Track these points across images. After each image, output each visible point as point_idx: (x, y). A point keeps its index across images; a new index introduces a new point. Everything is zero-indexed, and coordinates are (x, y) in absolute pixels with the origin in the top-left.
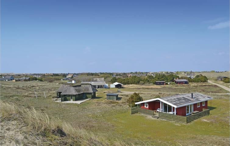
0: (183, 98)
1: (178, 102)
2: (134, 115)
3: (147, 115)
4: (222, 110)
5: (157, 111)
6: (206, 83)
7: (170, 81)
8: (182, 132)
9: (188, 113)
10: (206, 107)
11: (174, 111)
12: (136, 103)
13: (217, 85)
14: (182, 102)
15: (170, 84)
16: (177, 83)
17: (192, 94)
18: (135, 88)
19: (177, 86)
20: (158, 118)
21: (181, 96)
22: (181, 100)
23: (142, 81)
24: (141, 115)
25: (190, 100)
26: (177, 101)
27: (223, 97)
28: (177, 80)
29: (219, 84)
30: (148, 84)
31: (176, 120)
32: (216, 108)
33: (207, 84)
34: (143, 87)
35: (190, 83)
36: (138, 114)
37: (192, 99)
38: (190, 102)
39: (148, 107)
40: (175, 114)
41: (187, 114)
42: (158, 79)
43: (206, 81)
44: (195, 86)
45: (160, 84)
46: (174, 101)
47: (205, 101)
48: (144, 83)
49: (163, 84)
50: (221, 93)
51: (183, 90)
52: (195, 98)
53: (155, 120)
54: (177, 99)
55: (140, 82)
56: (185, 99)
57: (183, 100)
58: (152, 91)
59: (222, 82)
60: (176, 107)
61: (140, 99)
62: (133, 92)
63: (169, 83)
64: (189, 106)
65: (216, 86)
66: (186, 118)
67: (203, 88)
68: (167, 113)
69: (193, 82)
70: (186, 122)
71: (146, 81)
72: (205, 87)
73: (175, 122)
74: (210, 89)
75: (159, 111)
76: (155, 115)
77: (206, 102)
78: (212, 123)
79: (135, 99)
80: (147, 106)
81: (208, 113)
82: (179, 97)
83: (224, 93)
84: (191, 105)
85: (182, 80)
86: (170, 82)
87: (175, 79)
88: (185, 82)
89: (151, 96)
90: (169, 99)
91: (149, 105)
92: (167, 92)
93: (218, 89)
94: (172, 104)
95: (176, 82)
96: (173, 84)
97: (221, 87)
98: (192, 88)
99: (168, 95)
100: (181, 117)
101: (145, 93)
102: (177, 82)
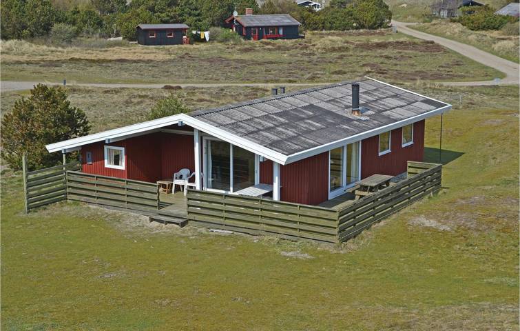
0: (311, 107)
1: (291, 133)
2: (43, 214)
3: (119, 212)
4: (492, 162)
5: (176, 182)
6: (382, 34)
7: (213, 25)
8: (325, 294)
9: (336, 187)
10: (418, 152)
11: (267, 180)
12: (52, 148)
13: (438, 40)
14: (309, 132)
15: (212, 39)
16: (247, 32)
17: (356, 87)
18: (28, 63)
19: (246, 50)
20: (183, 225)
21: (300, 102)
22: (303, 119)
23: (64, 20)
24: (85, 213)
25: (349, 121)
26: (282, 124)
27: (477, 98)
28: (249, 20)
29: (442, 35)
30: (96, 39)
31: (280, 230)
32: (459, 155)
33: (391, 40)
34: (76, 56)
35: (308, 34)
36: (67, 210)
37: (356, 116)
38: (348, 132)
39: (122, 166)
40: (276, 197)
41: (331, 195)
42: (148, 13)
43: (381, 25)
44: (334, 50)
45: (161, 38)
46: (268, 129)
47: (415, 124)
48: (77, 34)
49: (176, 37)
50: (462, 77)
51: (281, 66)
52: (367, 106)
53: (171, 237)
54: (278, 114)
55: (56, 27)
56: (319, 113)
57: (309, 118)
58: (126, 75)
59: (457, 28)
60: (280, 158)
61: (73, 123)
62: (30, 85)
63: (206, 34)
64: (341, 149)
65: (430, 46)
66: (335, 216)
67: (373, 57)
68: (231, 192)
69: (324, 28)
70: (335, 239)
71: (85, 22)
72: (386, 52)
73: (276, 238)
74: (409, 61)
75: (186, 183)
76: (165, 210)
77: (419, 126)
78: (462, 233)
79: (45, 123)
80: (117, 162)
81: (433, 182)
82: (289, 107)
83: (474, 78)
84: (349, 146)
85: (269, 16)
86: (212, 29)
87: (235, 14)
88: (285, 27)
89: (127, 103)
90: (239, 115)
91: (127, 154)
92: (206, 80)
93: (443, 59)
94: (262, 143)
95: (240, 28)
96: (225, 40)
97: (455, 53)
98: (322, 61)
99: (211, 94)
100: (309, 210)
101: (89, 86)
102: (247, 28)
